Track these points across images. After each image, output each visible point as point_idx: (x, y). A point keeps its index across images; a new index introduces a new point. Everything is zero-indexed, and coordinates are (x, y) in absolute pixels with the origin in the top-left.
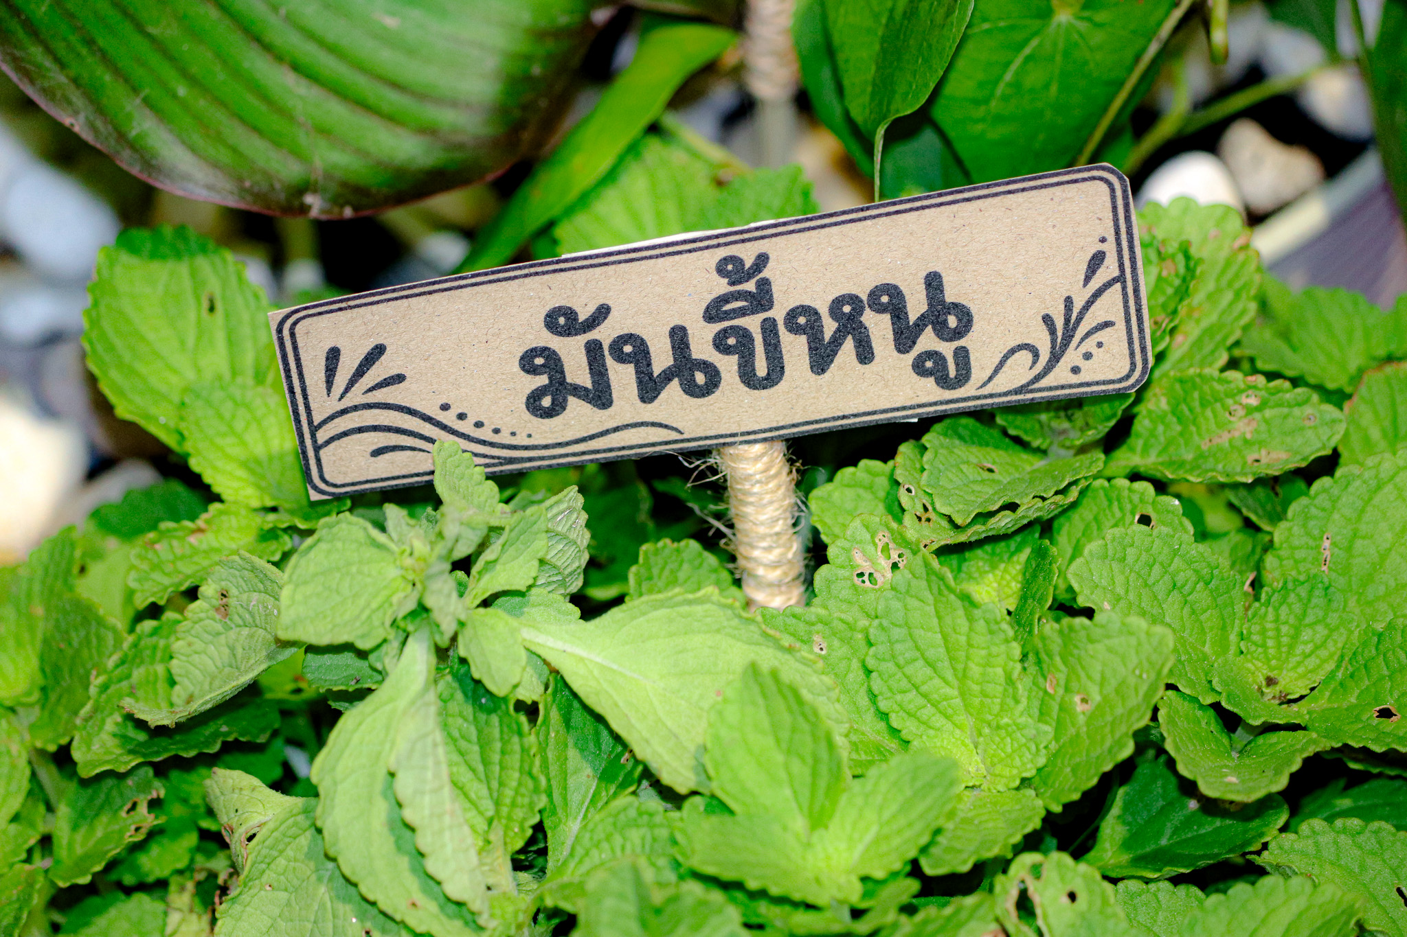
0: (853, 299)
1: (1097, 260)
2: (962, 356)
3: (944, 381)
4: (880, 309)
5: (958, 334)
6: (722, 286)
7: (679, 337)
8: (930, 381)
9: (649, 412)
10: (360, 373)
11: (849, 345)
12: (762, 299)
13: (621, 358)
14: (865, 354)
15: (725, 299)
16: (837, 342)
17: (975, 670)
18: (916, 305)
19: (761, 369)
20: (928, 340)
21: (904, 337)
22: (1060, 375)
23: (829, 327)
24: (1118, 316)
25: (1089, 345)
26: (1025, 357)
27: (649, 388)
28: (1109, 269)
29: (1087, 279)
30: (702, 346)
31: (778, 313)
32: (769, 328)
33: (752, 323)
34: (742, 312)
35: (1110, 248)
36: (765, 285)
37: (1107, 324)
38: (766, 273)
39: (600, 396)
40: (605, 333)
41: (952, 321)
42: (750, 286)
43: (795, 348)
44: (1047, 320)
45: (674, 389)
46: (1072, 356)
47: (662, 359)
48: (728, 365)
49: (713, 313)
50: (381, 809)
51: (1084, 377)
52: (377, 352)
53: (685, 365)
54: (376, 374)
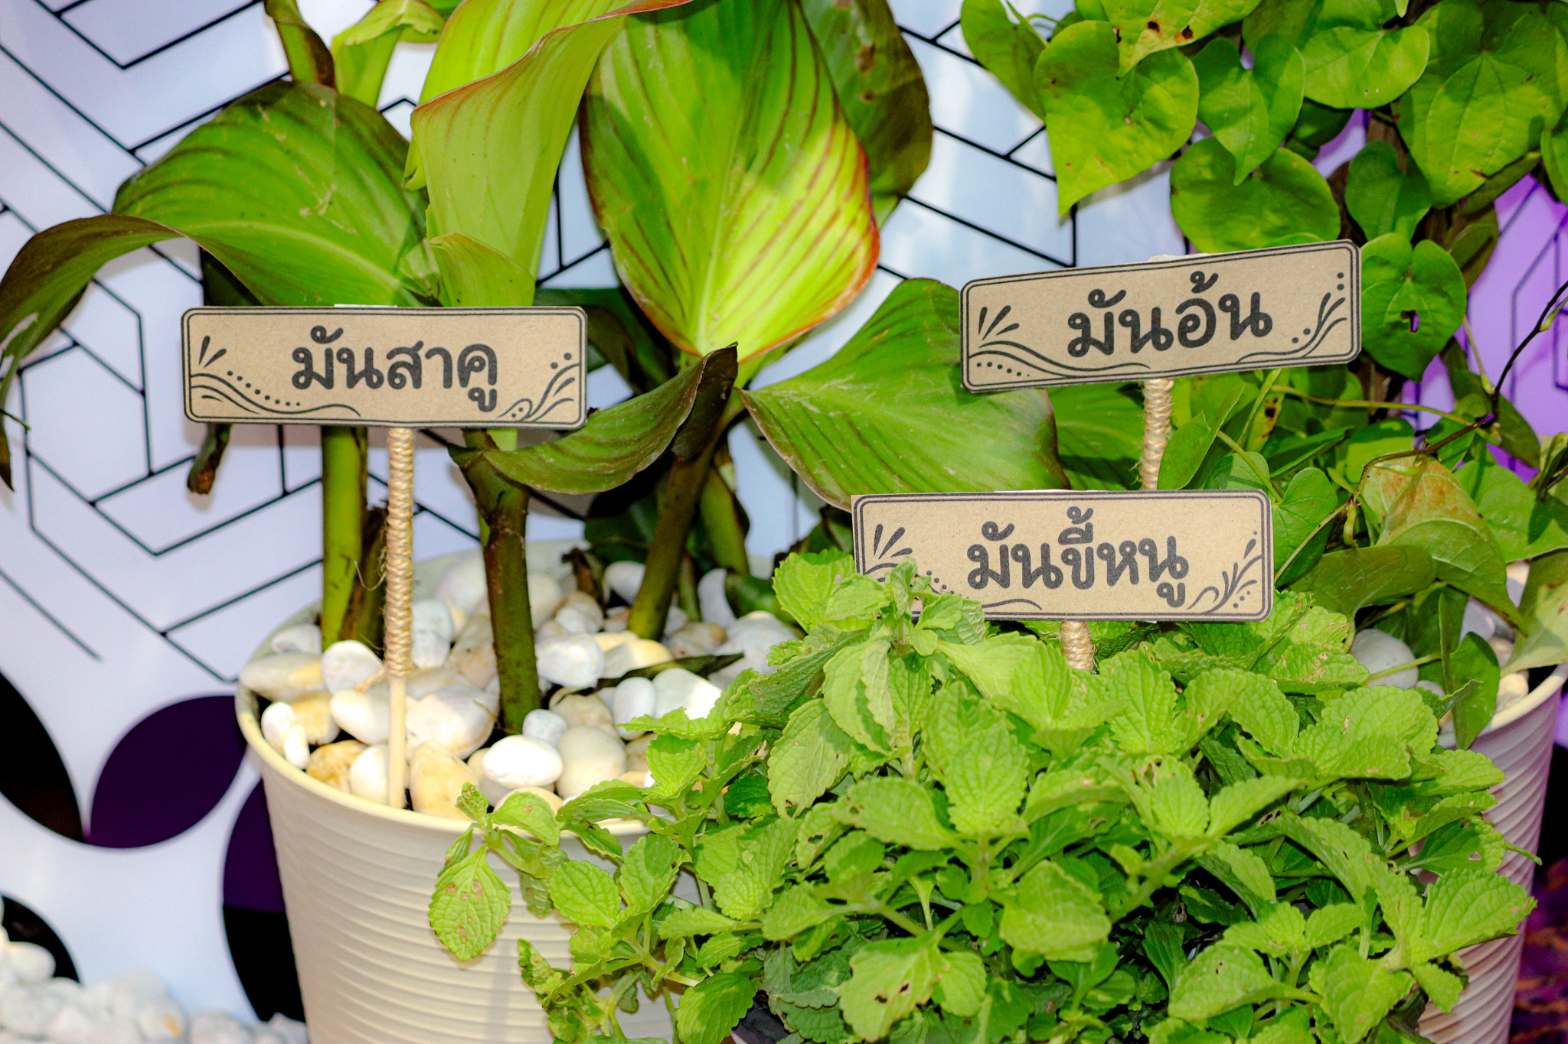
0: (1131, 544)
1: (1251, 544)
2: (1181, 587)
3: (1171, 602)
4: (1144, 553)
5: (1180, 575)
6: (1068, 523)
7: (1045, 549)
8: (1164, 601)
9: (1026, 593)
10: (891, 543)
11: (1127, 572)
12: (1087, 535)
13: (1017, 559)
14: (1134, 579)
15: (1069, 531)
16: (1121, 568)
17: (1155, 706)
18: (1162, 555)
19: (1083, 578)
20: (1166, 577)
21: (1154, 574)
22: (1228, 608)
23: (1119, 559)
24: (1258, 577)
25: (1243, 592)
26: (1211, 594)
27: (1028, 580)
28: (1257, 551)
29: (1246, 554)
30: (1056, 560)
31: (1094, 545)
32: (1089, 551)
33: (1081, 548)
34: (1077, 541)
35: (1258, 538)
36: (1089, 527)
37: (1253, 582)
38: (1090, 521)
39: (1004, 581)
40: (1010, 542)
41: (1179, 567)
42: (1082, 526)
43: (1101, 567)
44: (1224, 574)
45: (1039, 582)
46: (1234, 598)
47: (1036, 563)
48: (1067, 571)
49: (1063, 539)
50: (854, 693)
51: (1240, 610)
52: (900, 532)
53: (1047, 568)
54: (898, 546)
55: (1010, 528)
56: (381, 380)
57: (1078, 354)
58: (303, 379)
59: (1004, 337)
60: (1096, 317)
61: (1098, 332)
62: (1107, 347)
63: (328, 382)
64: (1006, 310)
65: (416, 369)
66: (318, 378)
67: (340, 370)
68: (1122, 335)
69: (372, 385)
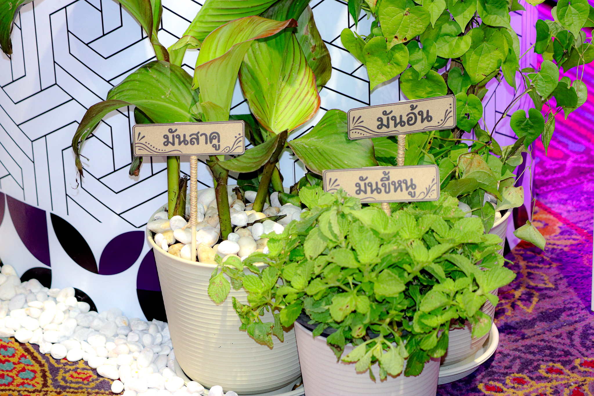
0: (400, 181)
1: (434, 180)
2: (415, 192)
3: (412, 196)
4: (404, 183)
5: (414, 189)
6: (383, 176)
7: (377, 183)
8: (410, 196)
9: (372, 196)
10: (334, 183)
11: (399, 188)
12: (388, 179)
13: (369, 186)
14: (401, 190)
15: (383, 178)
16: (398, 187)
17: (410, 225)
18: (409, 184)
19: (387, 190)
20: (410, 189)
21: (407, 189)
22: (427, 197)
23: (397, 185)
24: (436, 189)
25: (432, 193)
26: (423, 194)
27: (372, 192)
28: (435, 181)
29: (432, 182)
30: (380, 186)
31: (390, 181)
32: (389, 184)
33: (387, 182)
34: (385, 181)
35: (435, 178)
36: (389, 177)
37: (434, 190)
38: (389, 175)
39: (365, 192)
40: (367, 181)
41: (414, 187)
42: (387, 176)
43: (392, 187)
44: (426, 188)
45: (375, 192)
46: (429, 195)
47: (374, 187)
48: (383, 189)
49: (382, 180)
51: (431, 198)
52: (336, 180)
53: (377, 188)
54: (336, 184)
55: (367, 178)
56: (188, 143)
57: (379, 129)
58: (166, 144)
59: (359, 125)
60: (385, 118)
61: (385, 122)
62: (388, 126)
63: (173, 144)
64: (360, 117)
65: (197, 139)
66: (171, 143)
67: (177, 140)
68: (392, 123)
69: (186, 144)
